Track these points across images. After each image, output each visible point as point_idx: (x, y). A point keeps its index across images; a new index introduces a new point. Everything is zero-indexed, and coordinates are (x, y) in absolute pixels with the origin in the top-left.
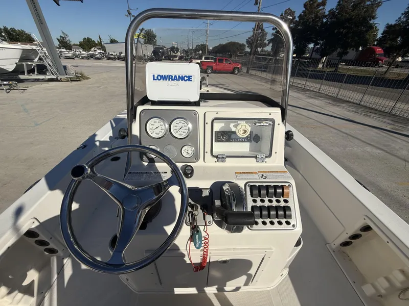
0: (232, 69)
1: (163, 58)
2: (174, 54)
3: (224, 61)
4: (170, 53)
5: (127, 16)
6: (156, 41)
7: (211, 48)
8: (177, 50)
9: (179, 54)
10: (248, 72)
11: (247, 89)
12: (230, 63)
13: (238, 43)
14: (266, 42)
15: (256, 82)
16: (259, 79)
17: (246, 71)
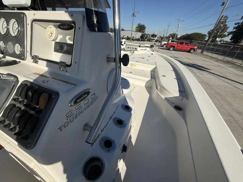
0: (189, 49)
1: (146, 40)
2: (153, 38)
3: (184, 43)
4: (151, 38)
5: (132, 16)
6: (145, 31)
7: (179, 37)
8: (156, 36)
9: (156, 38)
10: (202, 52)
11: (194, 62)
12: (188, 46)
13: (200, 34)
14: (226, 34)
15: (206, 59)
16: (209, 58)
17: (200, 52)
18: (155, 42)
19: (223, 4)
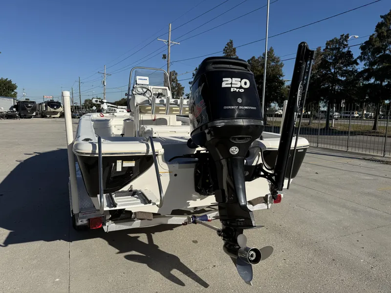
2: (52, 110)
4: (46, 109)
6: (16, 94)
8: (58, 105)
9: (61, 109)
18: (60, 117)
19: (164, 57)
